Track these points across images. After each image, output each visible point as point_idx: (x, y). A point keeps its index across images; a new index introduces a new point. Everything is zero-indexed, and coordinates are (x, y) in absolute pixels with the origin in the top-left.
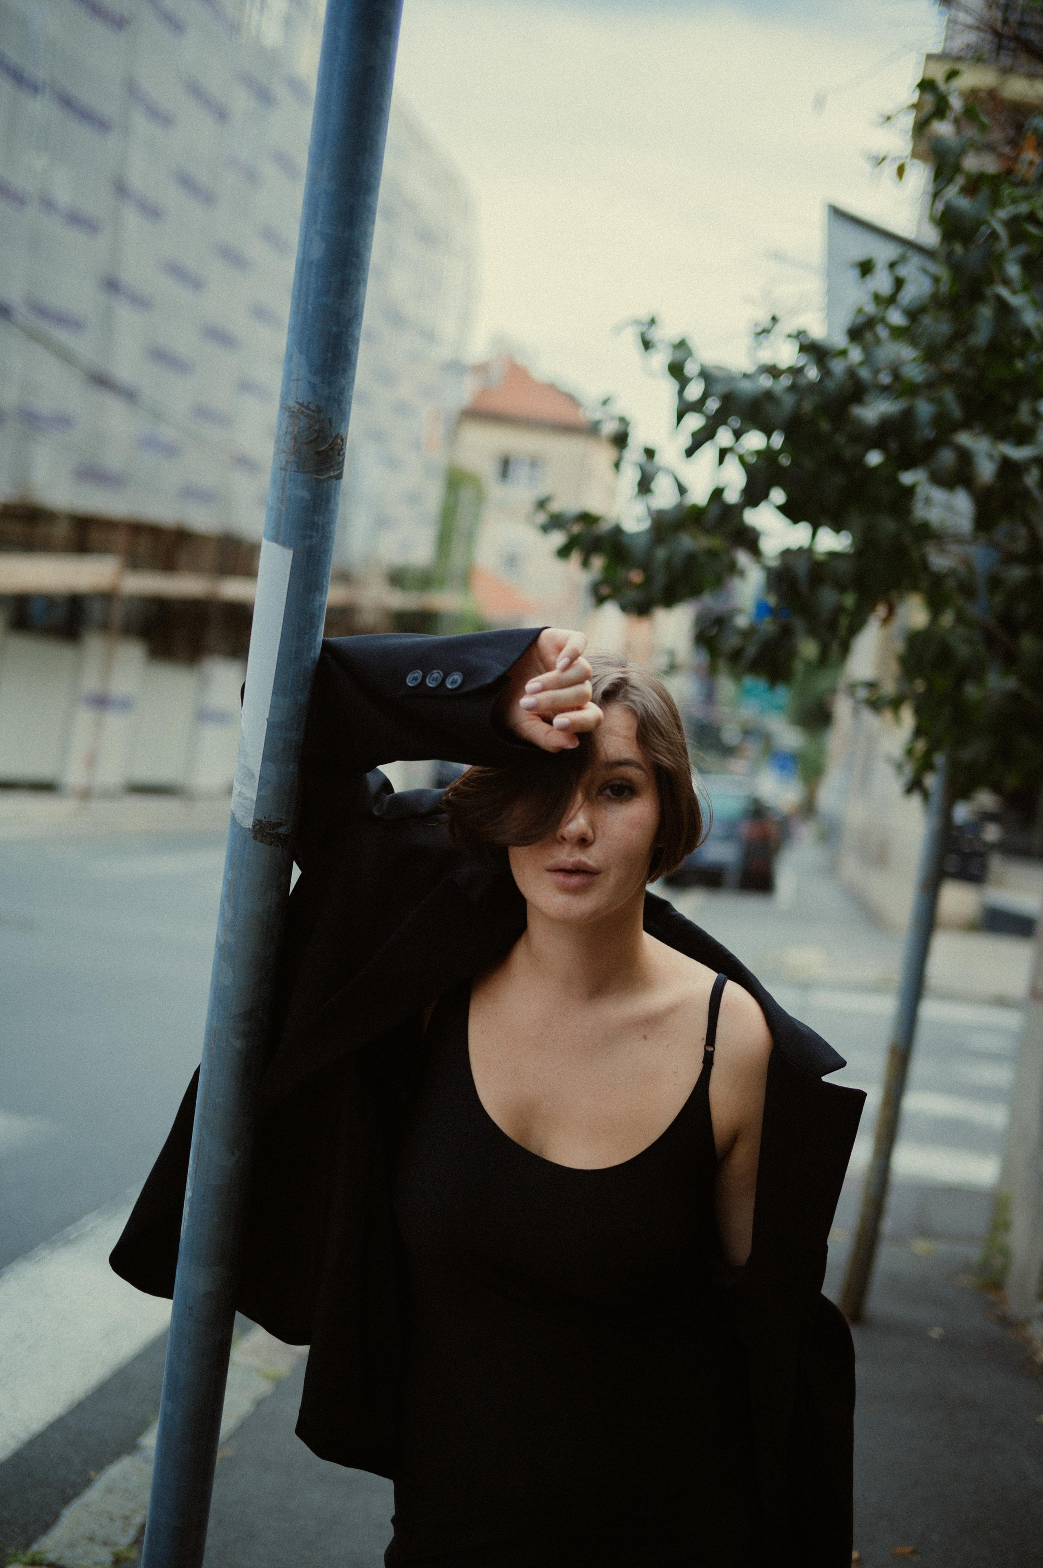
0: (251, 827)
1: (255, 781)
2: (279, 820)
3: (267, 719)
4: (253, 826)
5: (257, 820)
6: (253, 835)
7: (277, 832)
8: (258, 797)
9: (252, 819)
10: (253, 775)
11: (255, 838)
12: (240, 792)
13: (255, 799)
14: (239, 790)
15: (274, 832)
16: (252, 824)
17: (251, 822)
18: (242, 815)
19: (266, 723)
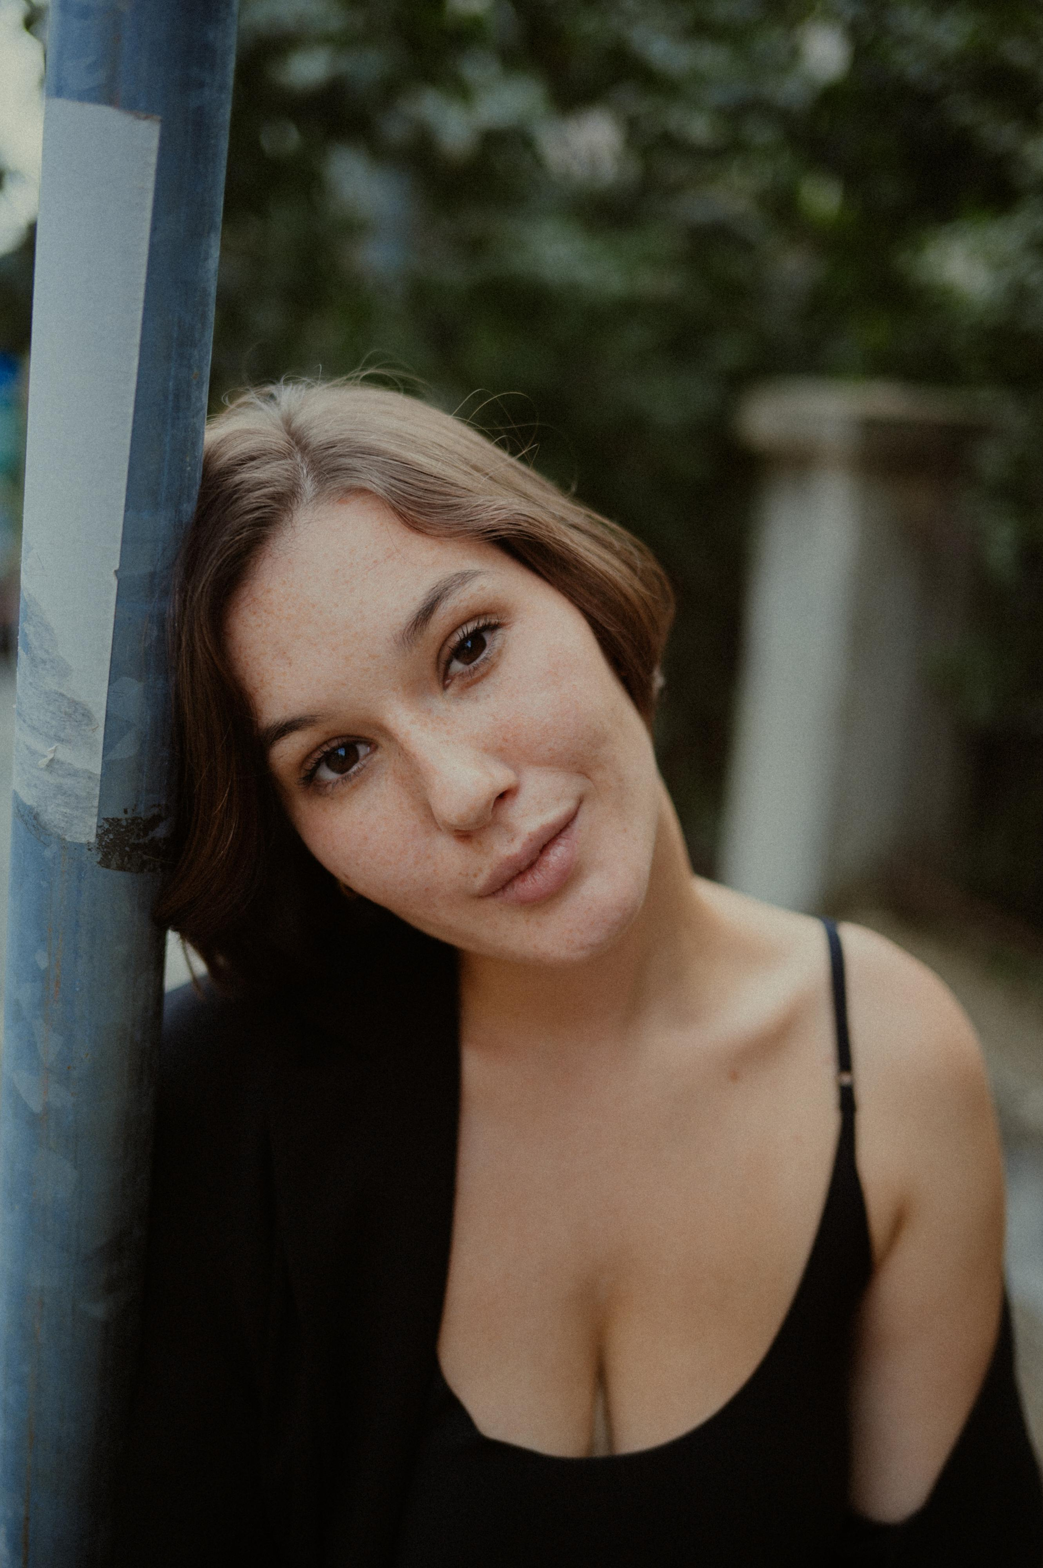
0: (93, 839)
1: (94, 730)
2: (155, 811)
3: (116, 572)
4: (97, 835)
5: (106, 820)
6: (100, 856)
7: (153, 839)
8: (107, 765)
9: (95, 820)
10: (87, 715)
11: (105, 862)
12: (52, 760)
13: (98, 770)
14: (51, 756)
15: (146, 840)
16: (95, 831)
17: (91, 827)
18: (64, 815)
19: (115, 582)
